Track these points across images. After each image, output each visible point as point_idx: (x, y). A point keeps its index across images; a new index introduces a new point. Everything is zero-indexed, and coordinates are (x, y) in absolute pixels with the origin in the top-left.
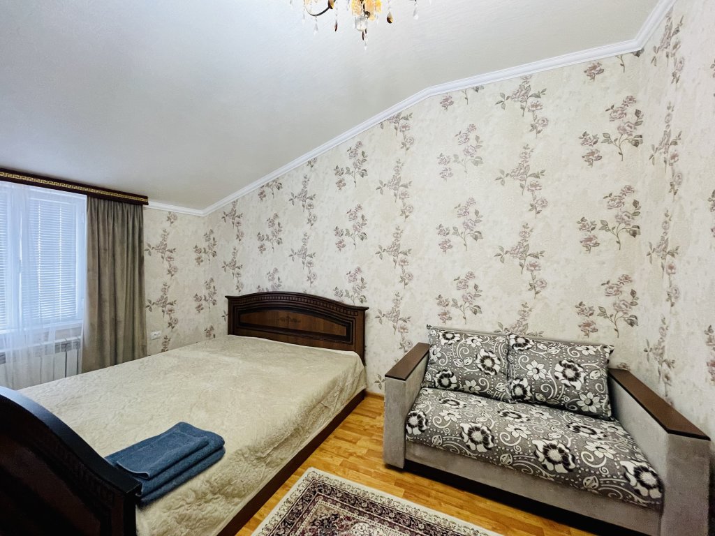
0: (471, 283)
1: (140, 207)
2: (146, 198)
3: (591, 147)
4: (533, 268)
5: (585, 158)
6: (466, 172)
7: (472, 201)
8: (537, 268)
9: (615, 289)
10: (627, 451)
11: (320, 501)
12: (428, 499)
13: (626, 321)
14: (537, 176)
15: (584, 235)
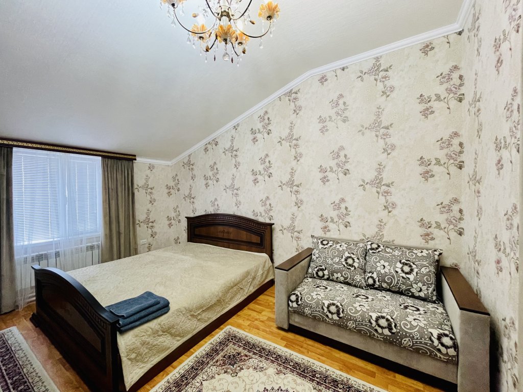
0: (343, 206)
1: (131, 162)
2: (135, 156)
3: (426, 105)
4: (386, 194)
5: (422, 114)
6: (337, 127)
7: (342, 148)
8: (389, 194)
9: (447, 208)
10: (437, 323)
11: (231, 344)
12: (301, 349)
13: (456, 232)
14: (387, 128)
15: (422, 169)
